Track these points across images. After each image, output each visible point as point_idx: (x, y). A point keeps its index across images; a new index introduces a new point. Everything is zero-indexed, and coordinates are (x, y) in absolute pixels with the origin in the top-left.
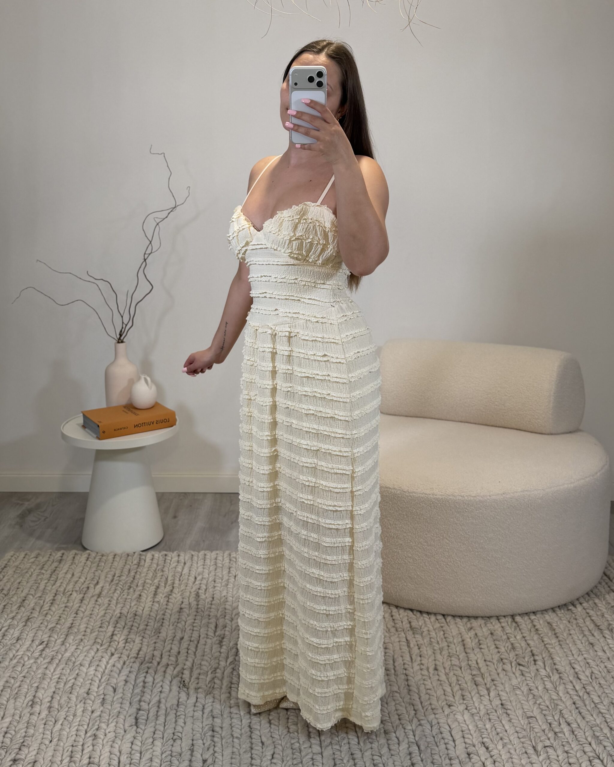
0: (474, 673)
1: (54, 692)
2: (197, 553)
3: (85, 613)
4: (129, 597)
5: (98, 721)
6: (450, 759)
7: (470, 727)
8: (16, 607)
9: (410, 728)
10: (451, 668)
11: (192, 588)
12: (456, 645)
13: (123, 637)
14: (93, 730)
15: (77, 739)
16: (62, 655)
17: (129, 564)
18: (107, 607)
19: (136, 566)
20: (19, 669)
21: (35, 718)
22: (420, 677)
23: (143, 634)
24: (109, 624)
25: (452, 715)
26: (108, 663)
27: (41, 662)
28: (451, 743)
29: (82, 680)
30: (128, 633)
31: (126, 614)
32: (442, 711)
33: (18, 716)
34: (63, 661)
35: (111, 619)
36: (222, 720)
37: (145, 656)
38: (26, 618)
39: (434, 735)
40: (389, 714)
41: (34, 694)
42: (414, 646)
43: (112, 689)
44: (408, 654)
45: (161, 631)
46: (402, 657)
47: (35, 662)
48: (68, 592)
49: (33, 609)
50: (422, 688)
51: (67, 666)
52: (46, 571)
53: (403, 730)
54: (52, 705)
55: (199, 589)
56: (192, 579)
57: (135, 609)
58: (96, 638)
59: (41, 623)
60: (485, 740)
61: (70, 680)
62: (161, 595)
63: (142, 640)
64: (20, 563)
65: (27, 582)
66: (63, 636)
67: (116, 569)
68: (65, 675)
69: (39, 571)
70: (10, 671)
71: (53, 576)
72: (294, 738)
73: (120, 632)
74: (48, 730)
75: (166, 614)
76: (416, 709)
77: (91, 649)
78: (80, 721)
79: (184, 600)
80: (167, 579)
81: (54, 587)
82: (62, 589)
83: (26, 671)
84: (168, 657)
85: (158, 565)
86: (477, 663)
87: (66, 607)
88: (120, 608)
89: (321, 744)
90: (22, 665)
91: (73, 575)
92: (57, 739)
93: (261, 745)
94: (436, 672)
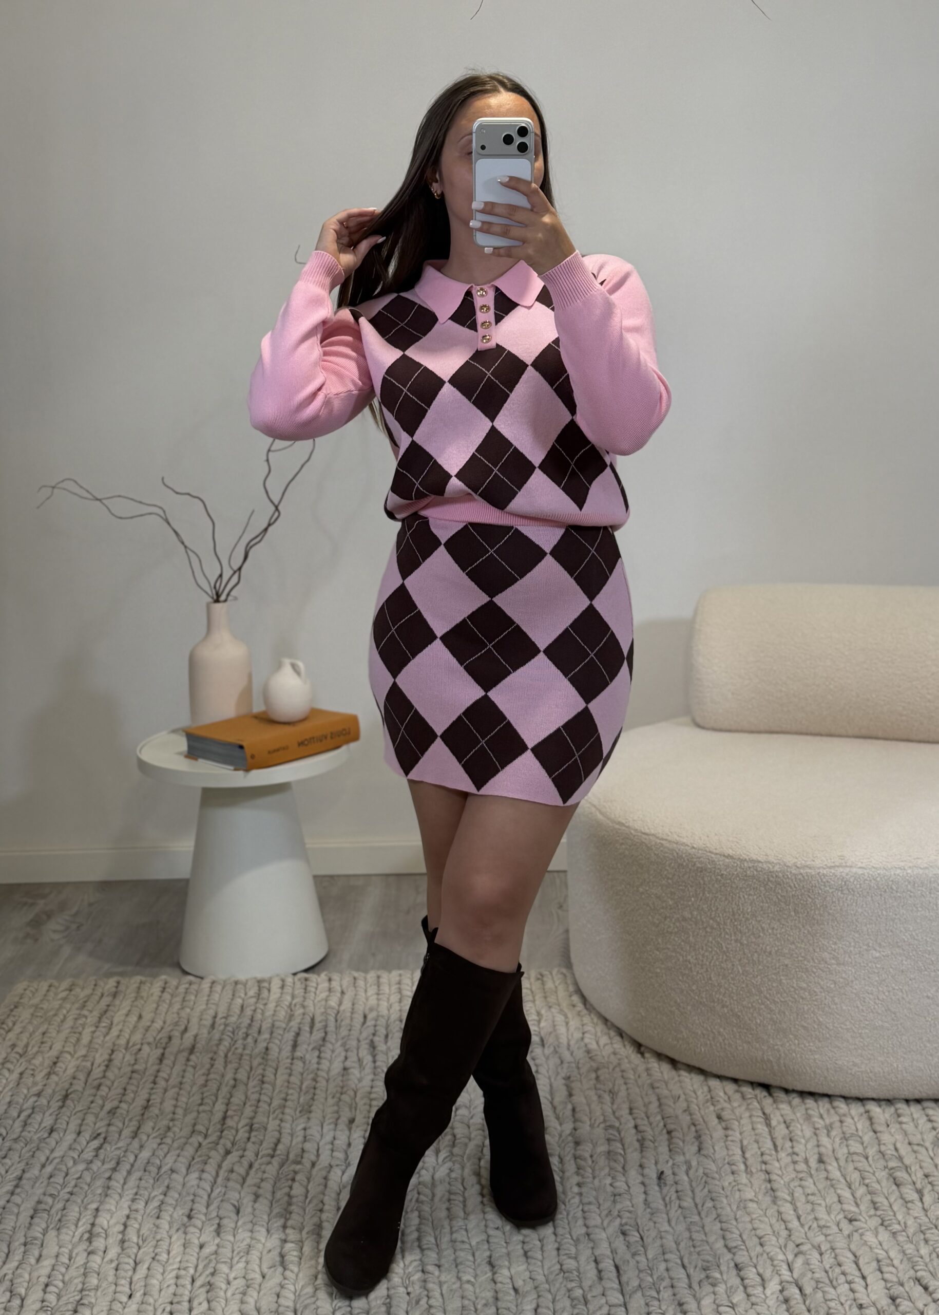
0: (892, 1164)
1: (128, 1217)
2: (363, 974)
3: (170, 1082)
4: (247, 1052)
5: (214, 1261)
6: (861, 1307)
7: (892, 1254)
8: (43, 1074)
9: (781, 1257)
10: (850, 1159)
11: (361, 1033)
12: (856, 1119)
13: (244, 1122)
14: (204, 1276)
15: (180, 1291)
16: (136, 1157)
17: (240, 997)
18: (209, 1070)
19: (254, 1000)
20: (59, 1179)
21: (97, 1259)
22: (793, 1175)
23: (280, 1116)
24: (217, 1098)
25: (856, 1236)
26: (220, 1166)
27: (99, 1168)
28: (859, 1280)
29: (177, 1196)
30: (253, 1114)
31: (245, 1079)
32: (837, 1231)
33: (67, 1256)
34: (140, 1163)
35: (218, 1090)
36: (438, 1254)
37: (288, 1153)
38: (64, 1093)
39: (827, 1267)
40: (741, 1236)
41: (91, 1221)
42: (779, 1123)
43: (232, 1208)
44: (769, 1137)
45: (313, 1108)
46: (757, 1142)
47: (87, 1169)
48: (134, 1045)
49: (74, 1078)
50: (798, 1192)
51: (147, 1173)
52: (91, 1011)
53: (769, 1261)
54: (127, 1238)
55: (374, 1035)
56: (359, 1018)
57: (260, 1071)
58: (194, 1125)
59: (92, 1102)
60: (919, 1274)
61: (155, 1196)
62: (305, 1046)
63: (279, 1125)
64: (42, 1001)
65: (58, 1032)
66: (135, 1123)
67: (217, 1005)
68: (146, 1188)
69: (78, 1012)
70: (45, 1184)
71: (104, 1019)
72: (572, 1281)
73: (239, 1113)
74: (125, 1278)
75: (319, 1079)
76: (790, 1226)
77: (185, 1144)
78: (180, 1262)
79: (349, 1054)
80: (313, 1019)
81: (108, 1038)
82: (122, 1041)
83: (73, 1183)
84: (329, 1152)
85: (293, 997)
86: (896, 1149)
87: (133, 1072)
88: (233, 1071)
89: (622, 1290)
90: (64, 1174)
91: (140, 1017)
92: (142, 1292)
93: (512, 1292)
94: (822, 1165)
